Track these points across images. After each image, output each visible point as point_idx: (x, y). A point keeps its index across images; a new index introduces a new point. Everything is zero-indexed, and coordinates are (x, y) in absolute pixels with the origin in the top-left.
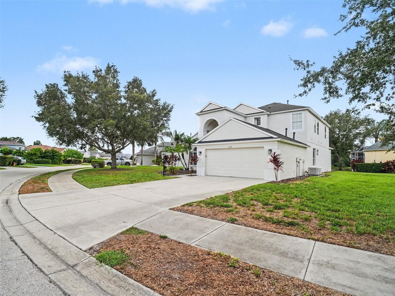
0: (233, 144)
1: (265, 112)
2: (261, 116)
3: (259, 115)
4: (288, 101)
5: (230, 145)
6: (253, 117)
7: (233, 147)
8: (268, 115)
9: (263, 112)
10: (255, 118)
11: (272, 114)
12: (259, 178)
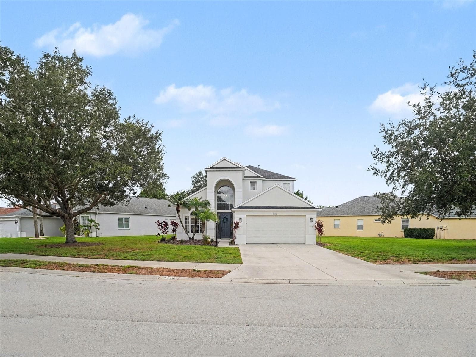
0: (278, 211)
1: (262, 177)
2: (257, 181)
3: (256, 179)
4: (259, 166)
5: (275, 213)
6: (249, 181)
7: (277, 214)
8: (263, 180)
9: (259, 177)
10: (251, 182)
11: (267, 180)
12: (299, 242)
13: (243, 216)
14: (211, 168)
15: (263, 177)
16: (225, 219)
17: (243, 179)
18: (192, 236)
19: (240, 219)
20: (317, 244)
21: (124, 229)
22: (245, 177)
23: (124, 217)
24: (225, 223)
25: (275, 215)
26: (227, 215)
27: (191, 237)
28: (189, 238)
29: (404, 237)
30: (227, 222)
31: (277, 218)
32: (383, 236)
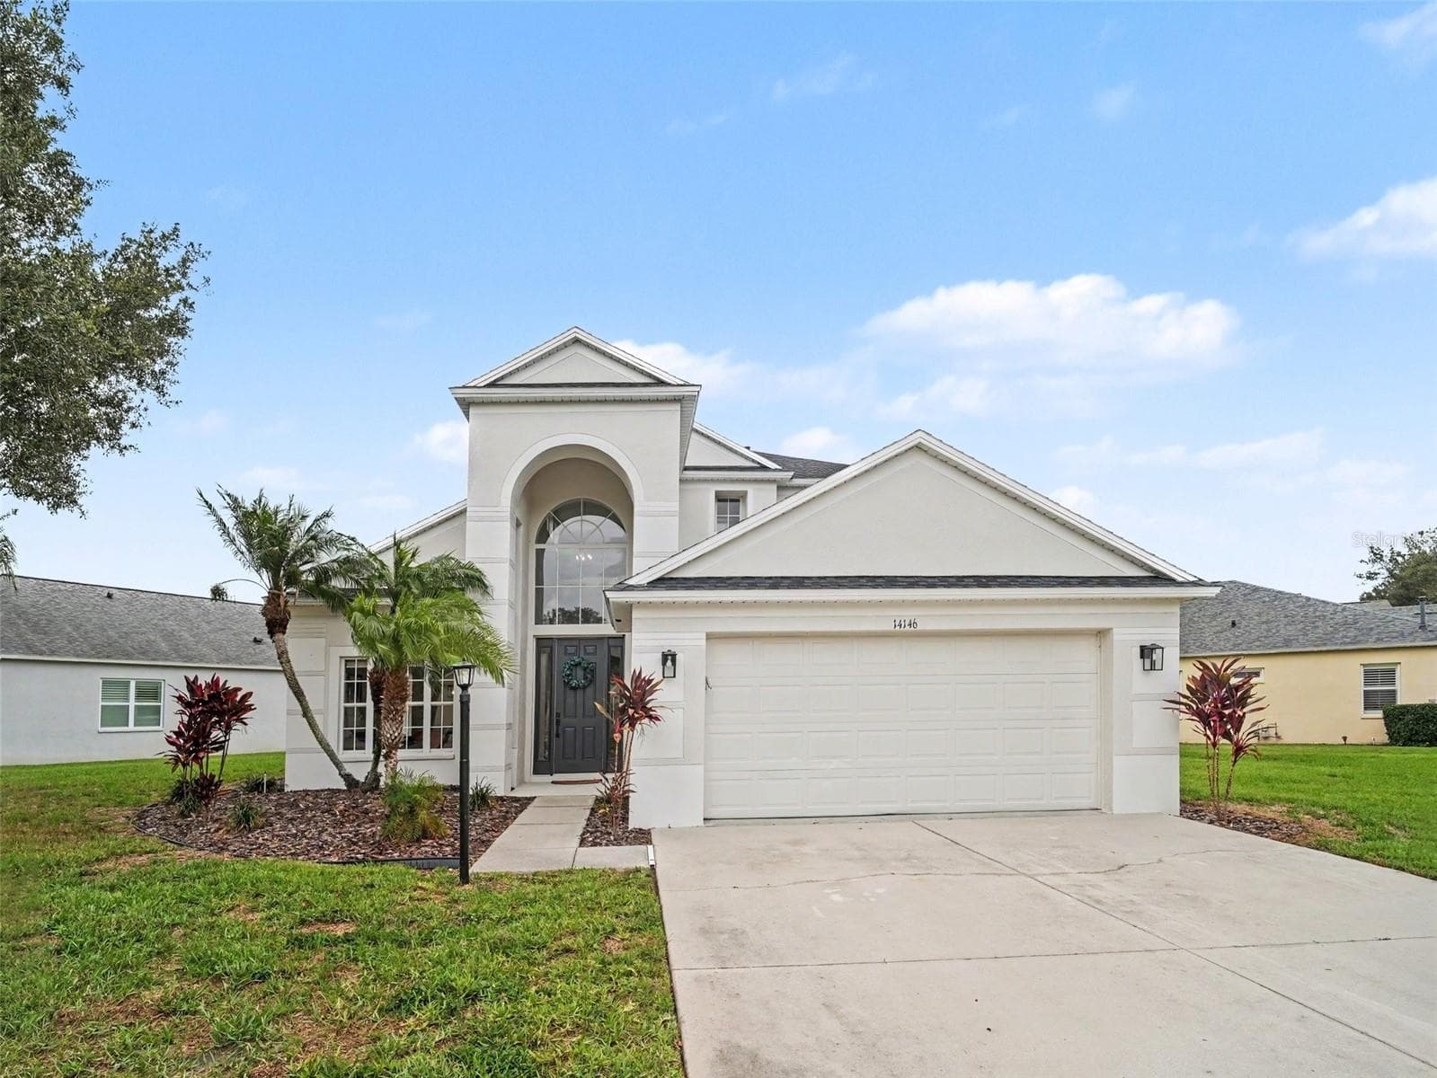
0: (925, 603)
1: (775, 470)
3: (745, 481)
5: (907, 614)
6: (711, 492)
7: (921, 627)
8: (781, 487)
9: (762, 469)
12: (1067, 804)
13: (689, 641)
14: (493, 385)
15: (780, 470)
16: (580, 673)
17: (682, 481)
18: (369, 767)
19: (669, 658)
20: (1191, 807)
21: (131, 727)
22: (686, 469)
23: (134, 676)
24: (580, 693)
25: (908, 634)
26: (590, 649)
27: (361, 774)
28: (348, 778)
29: (1386, 739)
30: (592, 686)
31: (922, 653)
32: (1278, 737)
